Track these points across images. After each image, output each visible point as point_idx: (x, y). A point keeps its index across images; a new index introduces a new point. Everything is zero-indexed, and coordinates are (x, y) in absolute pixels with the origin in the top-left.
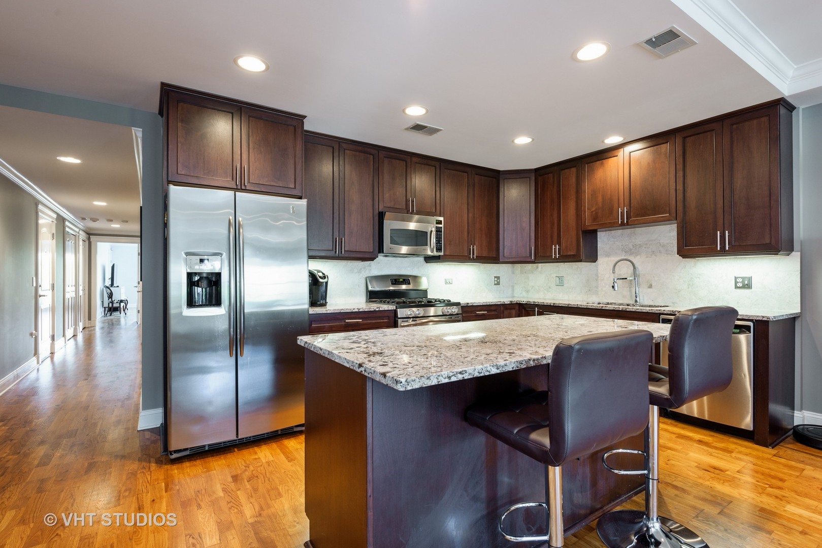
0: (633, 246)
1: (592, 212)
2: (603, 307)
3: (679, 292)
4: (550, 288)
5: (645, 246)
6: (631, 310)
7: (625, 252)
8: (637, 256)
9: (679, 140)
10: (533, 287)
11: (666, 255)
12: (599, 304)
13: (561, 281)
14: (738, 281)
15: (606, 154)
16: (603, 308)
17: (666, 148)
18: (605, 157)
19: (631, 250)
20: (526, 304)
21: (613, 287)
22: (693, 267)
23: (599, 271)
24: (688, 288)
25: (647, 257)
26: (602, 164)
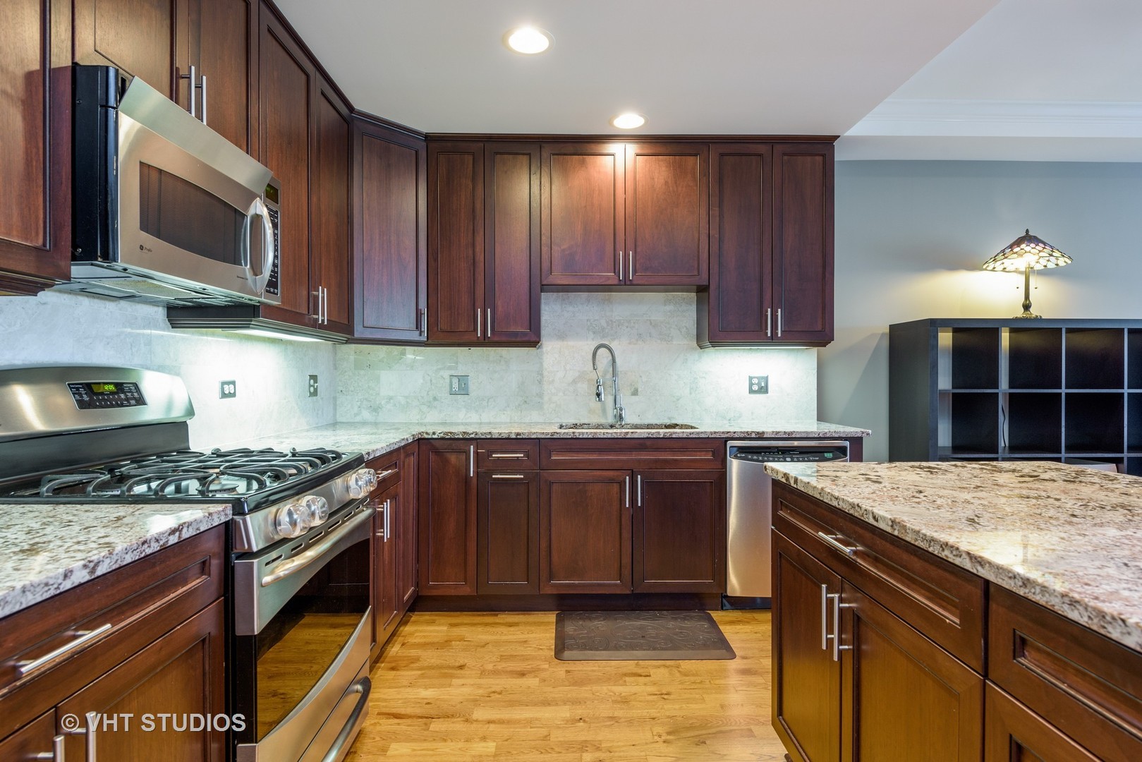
0: (607, 322)
1: (563, 250)
2: (627, 433)
3: (678, 400)
4: (435, 399)
5: (627, 324)
6: (681, 436)
7: (594, 333)
8: (614, 339)
9: (713, 157)
10: (391, 398)
11: (659, 341)
12: (561, 427)
13: (461, 387)
14: (753, 382)
15: (593, 146)
16: (629, 436)
17: (694, 163)
18: (589, 151)
19: (603, 329)
20: (442, 439)
21: (598, 395)
22: (697, 361)
23: (545, 365)
24: (691, 393)
25: (630, 343)
26: (583, 163)
